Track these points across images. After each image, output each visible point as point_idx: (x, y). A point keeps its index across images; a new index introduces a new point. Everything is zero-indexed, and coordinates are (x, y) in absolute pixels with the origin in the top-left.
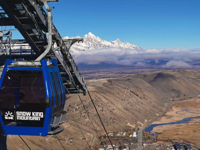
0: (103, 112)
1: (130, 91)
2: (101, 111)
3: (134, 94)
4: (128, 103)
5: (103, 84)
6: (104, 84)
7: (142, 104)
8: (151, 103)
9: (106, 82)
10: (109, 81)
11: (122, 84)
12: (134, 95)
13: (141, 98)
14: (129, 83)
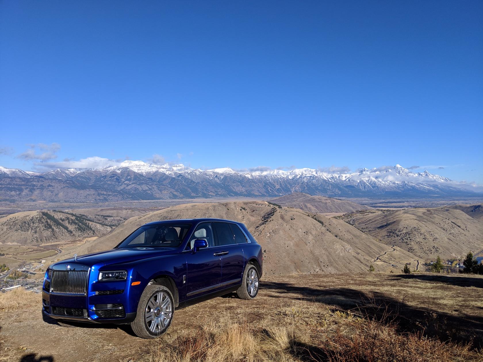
0: (425, 240)
1: (451, 222)
2: (423, 238)
3: (456, 224)
4: (450, 234)
5: (422, 213)
6: (424, 213)
7: (465, 235)
8: (474, 235)
9: (426, 211)
10: (428, 210)
11: (442, 214)
12: (456, 226)
13: (463, 229)
14: (448, 214)
